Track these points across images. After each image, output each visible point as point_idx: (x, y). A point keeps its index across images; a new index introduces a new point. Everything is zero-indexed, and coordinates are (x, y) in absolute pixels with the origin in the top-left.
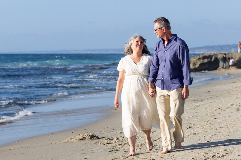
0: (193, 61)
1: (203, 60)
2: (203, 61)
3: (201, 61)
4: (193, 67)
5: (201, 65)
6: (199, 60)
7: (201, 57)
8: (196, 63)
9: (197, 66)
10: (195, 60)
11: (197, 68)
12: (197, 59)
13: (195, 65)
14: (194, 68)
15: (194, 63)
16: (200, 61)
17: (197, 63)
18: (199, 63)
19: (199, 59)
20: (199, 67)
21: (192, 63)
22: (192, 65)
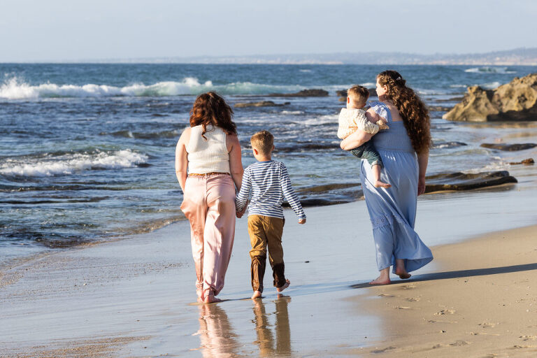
0: (518, 89)
4: (518, 106)
8: (526, 96)
9: (530, 104)
10: (524, 86)
11: (531, 109)
12: (530, 84)
13: (526, 100)
14: (521, 108)
15: (523, 95)
17: (530, 95)
20: (534, 106)
21: (516, 95)
22: (518, 101)
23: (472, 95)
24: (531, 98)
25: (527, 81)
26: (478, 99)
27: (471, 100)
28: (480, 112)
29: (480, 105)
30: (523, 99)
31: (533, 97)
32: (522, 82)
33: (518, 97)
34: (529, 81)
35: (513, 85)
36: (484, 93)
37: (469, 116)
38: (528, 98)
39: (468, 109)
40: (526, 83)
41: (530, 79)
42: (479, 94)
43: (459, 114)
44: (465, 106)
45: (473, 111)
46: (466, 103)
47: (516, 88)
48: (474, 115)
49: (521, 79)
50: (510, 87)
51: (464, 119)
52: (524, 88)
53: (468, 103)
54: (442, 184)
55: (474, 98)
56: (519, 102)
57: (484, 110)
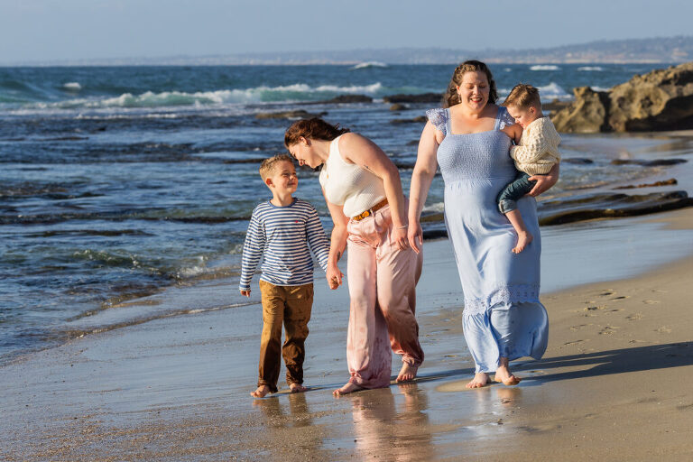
0: (641, 90)
1: (680, 87)
2: (679, 91)
3: (674, 90)
4: (641, 112)
5: (669, 104)
6: (666, 87)
7: (671, 76)
8: (652, 99)
9: (657, 110)
10: (649, 85)
11: (658, 116)
12: (656, 83)
13: (651, 104)
14: (646, 115)
15: (647, 98)
16: (668, 92)
17: (657, 97)
18: (665, 98)
19: (666, 82)
20: (663, 112)
21: (638, 98)
22: (640, 105)
23: (580, 98)
24: (658, 101)
25: (652, 79)
26: (587, 104)
27: (579, 105)
28: (591, 121)
29: (590, 112)
30: (647, 102)
31: (661, 100)
32: (646, 80)
33: (642, 101)
34: (655, 80)
35: (633, 85)
36: (596, 95)
37: (576, 126)
38: (654, 101)
39: (575, 117)
40: (651, 82)
41: (656, 76)
42: (589, 96)
43: (562, 124)
44: (571, 113)
45: (581, 119)
46: (571, 109)
47: (638, 88)
48: (582, 125)
49: (644, 77)
50: (631, 87)
51: (570, 131)
52: (649, 89)
53: (574, 108)
54: (602, 208)
55: (582, 102)
56: (643, 106)
57: (595, 117)
